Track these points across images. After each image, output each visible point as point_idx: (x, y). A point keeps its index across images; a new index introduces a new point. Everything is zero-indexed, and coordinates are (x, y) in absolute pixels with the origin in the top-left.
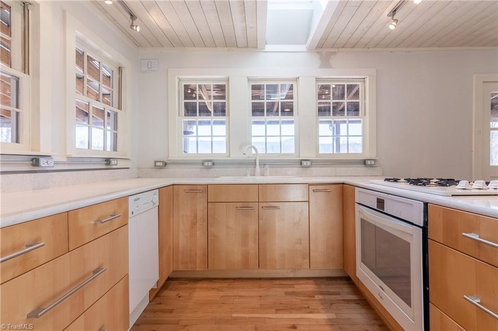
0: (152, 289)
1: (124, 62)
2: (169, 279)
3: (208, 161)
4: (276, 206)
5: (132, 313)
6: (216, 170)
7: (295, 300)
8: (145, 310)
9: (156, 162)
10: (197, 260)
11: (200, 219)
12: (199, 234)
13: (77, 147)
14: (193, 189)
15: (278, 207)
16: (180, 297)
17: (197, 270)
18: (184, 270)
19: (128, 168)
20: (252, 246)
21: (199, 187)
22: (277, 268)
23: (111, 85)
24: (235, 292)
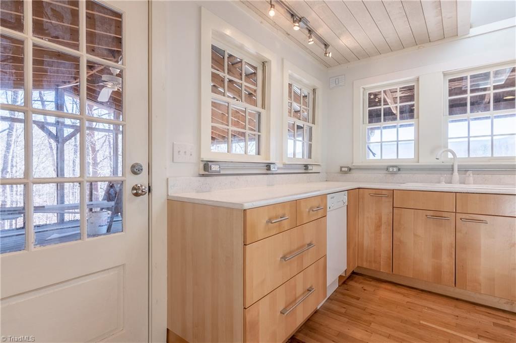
0: (340, 276)
1: (317, 84)
2: (353, 273)
3: (393, 166)
4: (482, 219)
5: (329, 286)
6: (402, 176)
7: (510, 336)
8: (335, 291)
9: (341, 167)
10: (382, 262)
11: (385, 223)
12: (383, 237)
13: (288, 156)
14: (378, 194)
15: (485, 221)
16: (365, 290)
17: (381, 271)
18: (368, 267)
19: (319, 173)
20: (446, 261)
21: (384, 192)
22: (482, 292)
23: (308, 106)
24: (424, 303)
